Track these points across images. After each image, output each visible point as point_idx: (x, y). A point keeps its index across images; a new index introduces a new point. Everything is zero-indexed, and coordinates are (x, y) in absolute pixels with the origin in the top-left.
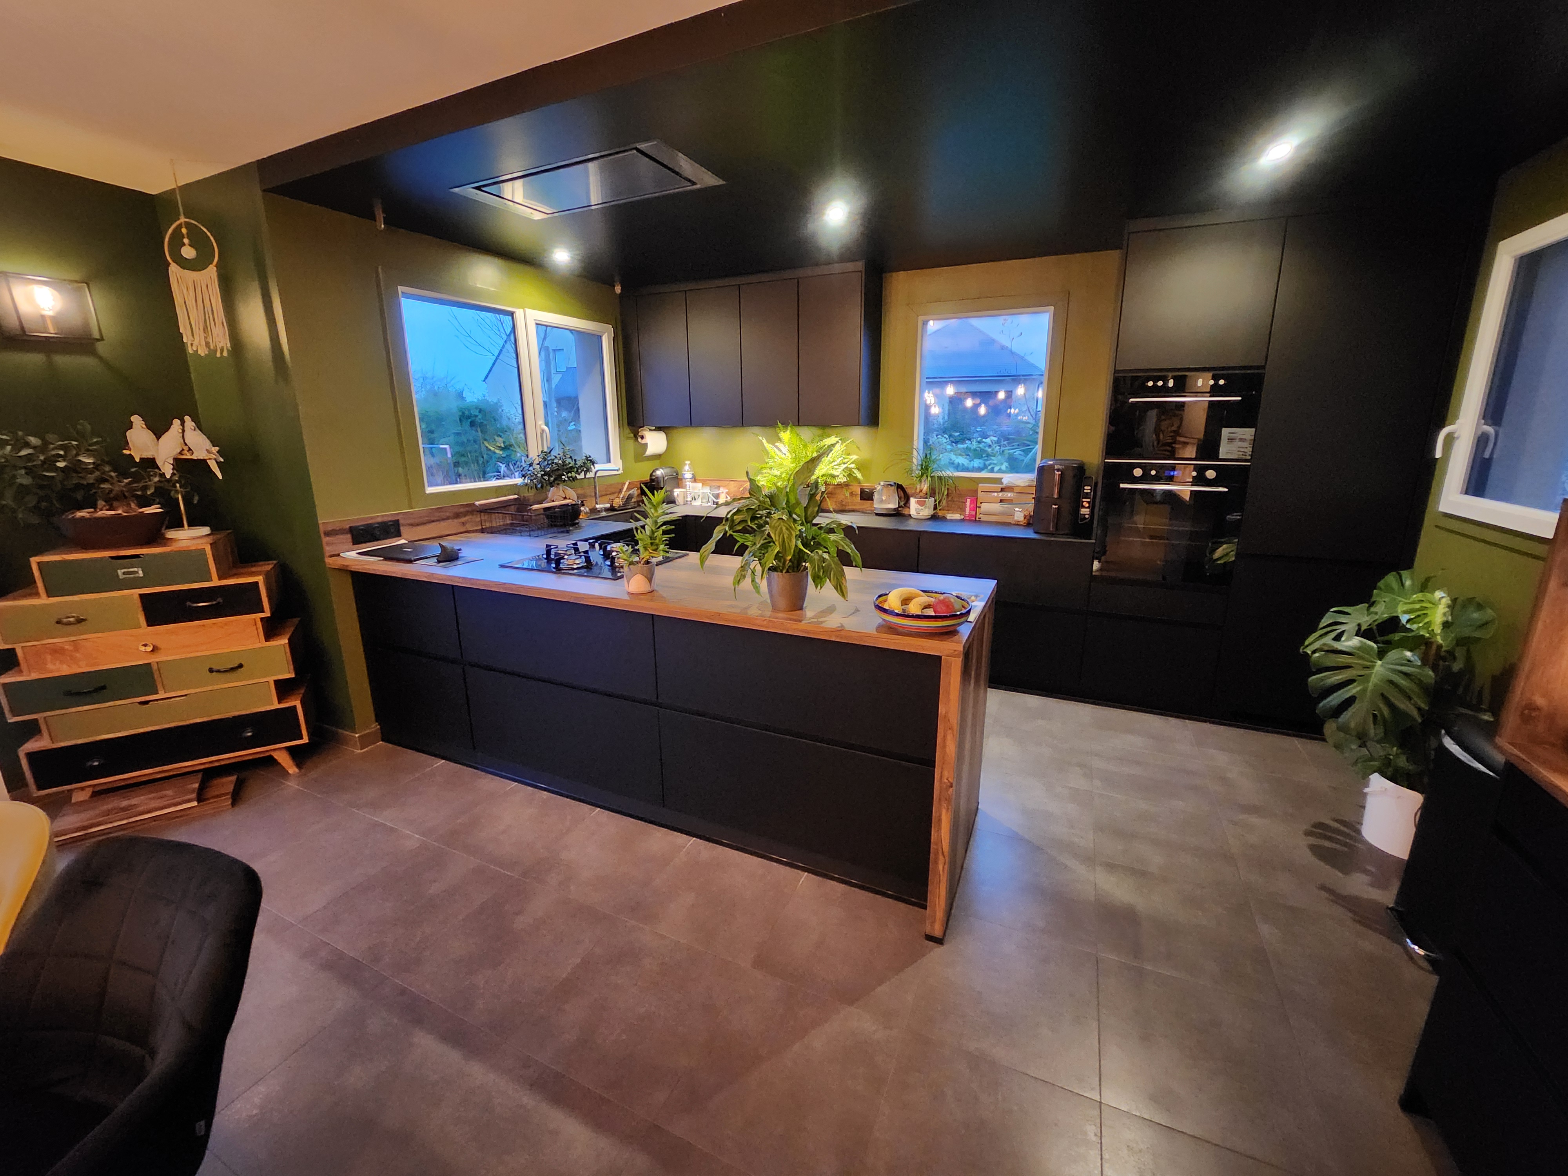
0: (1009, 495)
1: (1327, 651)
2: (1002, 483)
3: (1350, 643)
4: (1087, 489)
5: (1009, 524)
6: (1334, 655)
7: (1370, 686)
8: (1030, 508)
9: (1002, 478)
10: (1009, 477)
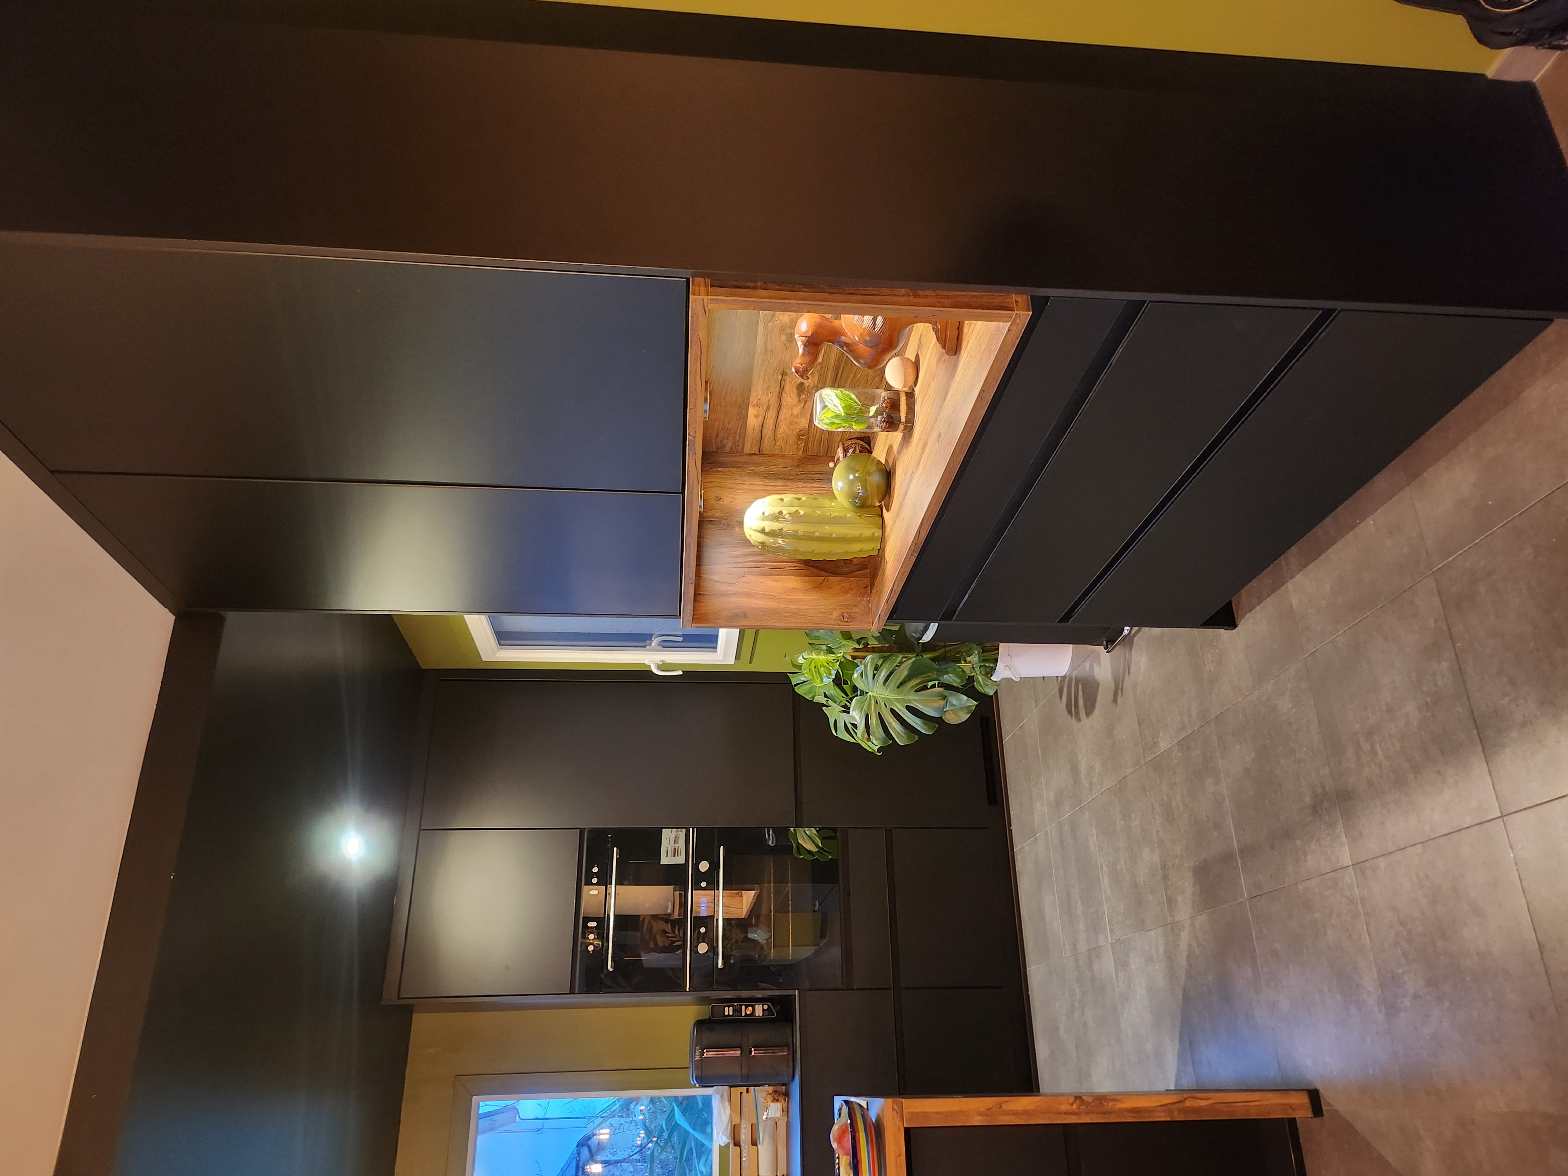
0: (743, 1131)
1: (869, 735)
2: (728, 1145)
3: (857, 717)
4: (729, 1011)
5: (788, 1125)
6: (871, 728)
8: (762, 1092)
9: (720, 1145)
10: (718, 1134)
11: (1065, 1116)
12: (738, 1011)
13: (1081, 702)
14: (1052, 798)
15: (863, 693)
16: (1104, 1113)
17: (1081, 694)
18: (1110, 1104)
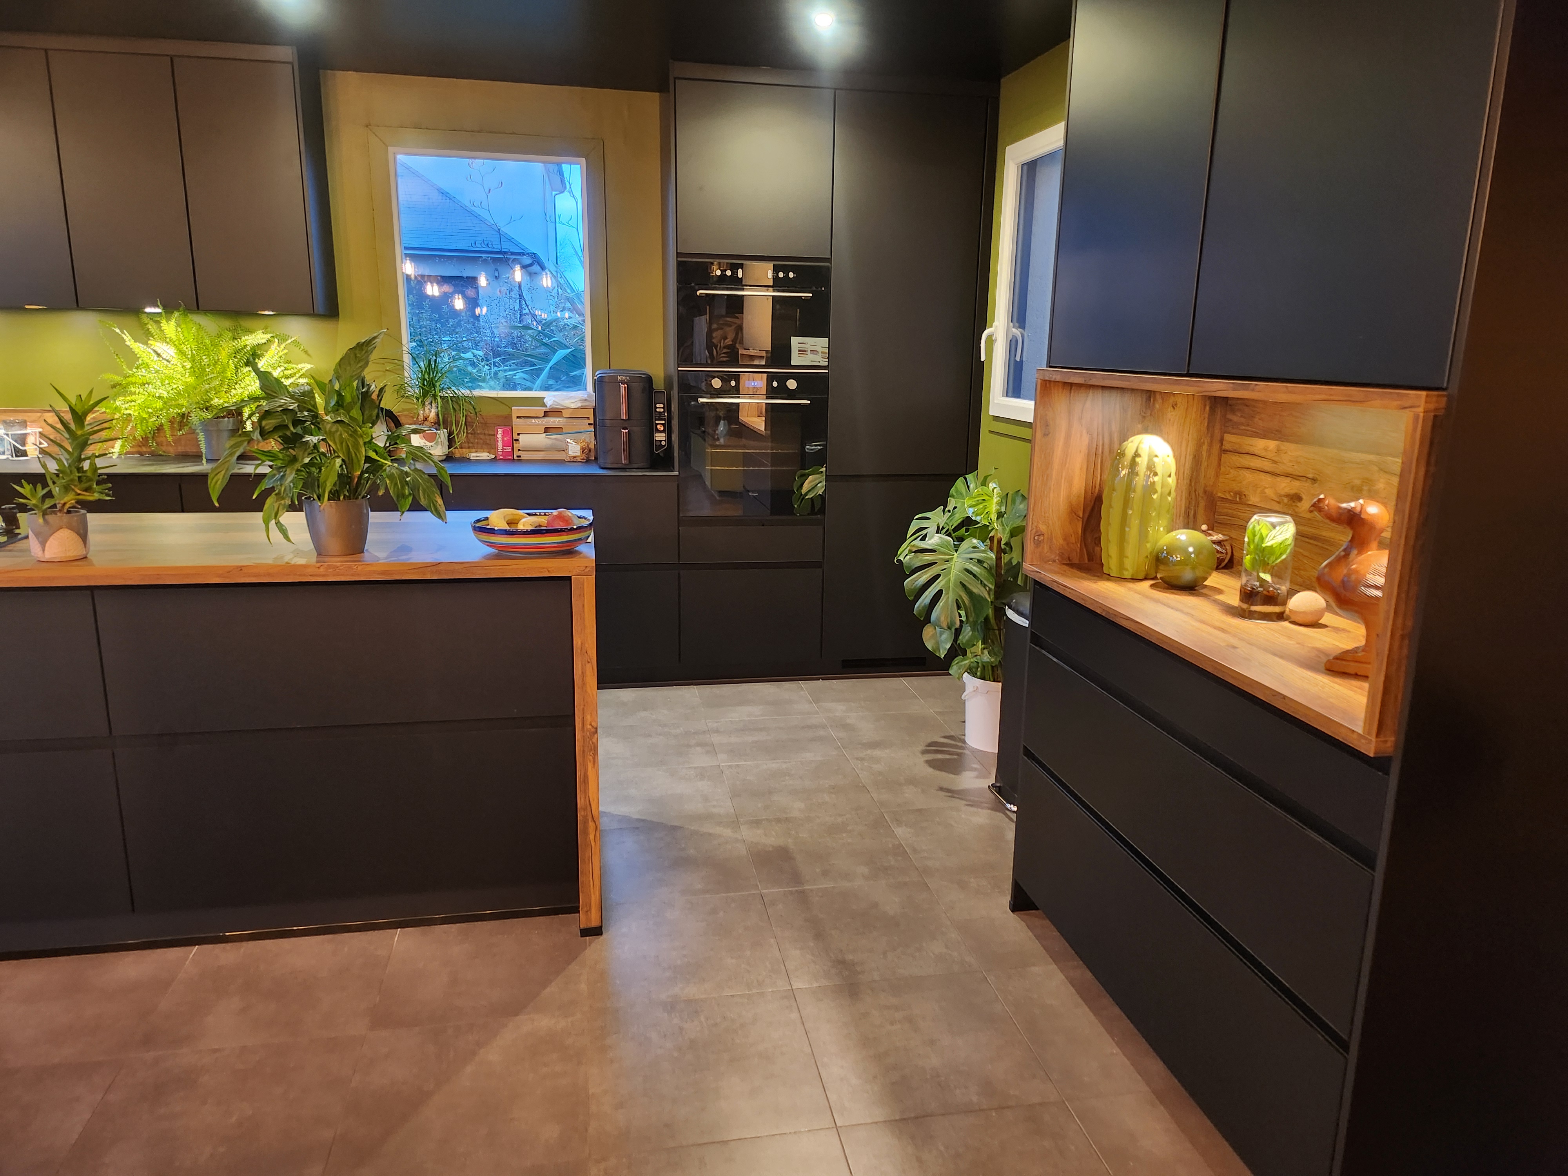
0: (557, 420)
1: (915, 552)
2: (544, 405)
3: (932, 541)
4: (660, 408)
5: (561, 462)
6: (922, 554)
7: (952, 577)
8: (589, 438)
9: (545, 398)
10: (554, 396)
11: (581, 718)
12: (660, 416)
13: (940, 756)
14: (849, 721)
15: (956, 548)
16: (584, 751)
17: (948, 757)
18: (591, 758)
